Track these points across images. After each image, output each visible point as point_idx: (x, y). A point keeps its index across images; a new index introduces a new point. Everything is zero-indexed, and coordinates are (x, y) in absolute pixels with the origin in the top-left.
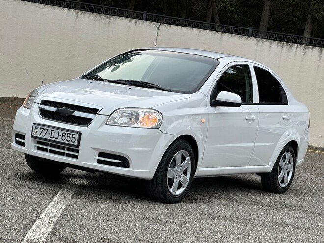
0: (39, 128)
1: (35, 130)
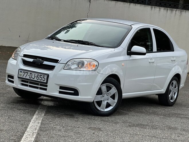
0: (23, 72)
1: (20, 73)
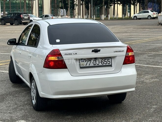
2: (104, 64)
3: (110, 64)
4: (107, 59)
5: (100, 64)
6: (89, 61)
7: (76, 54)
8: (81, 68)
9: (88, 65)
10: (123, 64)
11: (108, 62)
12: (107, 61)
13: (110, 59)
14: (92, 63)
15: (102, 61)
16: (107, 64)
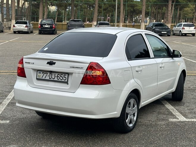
2: (60, 80)
3: (66, 81)
4: (63, 74)
5: (56, 79)
6: (46, 73)
7: (33, 63)
8: (37, 79)
9: (43, 78)
10: (81, 84)
11: (64, 78)
12: (63, 76)
13: (67, 75)
14: (48, 76)
15: (58, 76)
16: (63, 80)
